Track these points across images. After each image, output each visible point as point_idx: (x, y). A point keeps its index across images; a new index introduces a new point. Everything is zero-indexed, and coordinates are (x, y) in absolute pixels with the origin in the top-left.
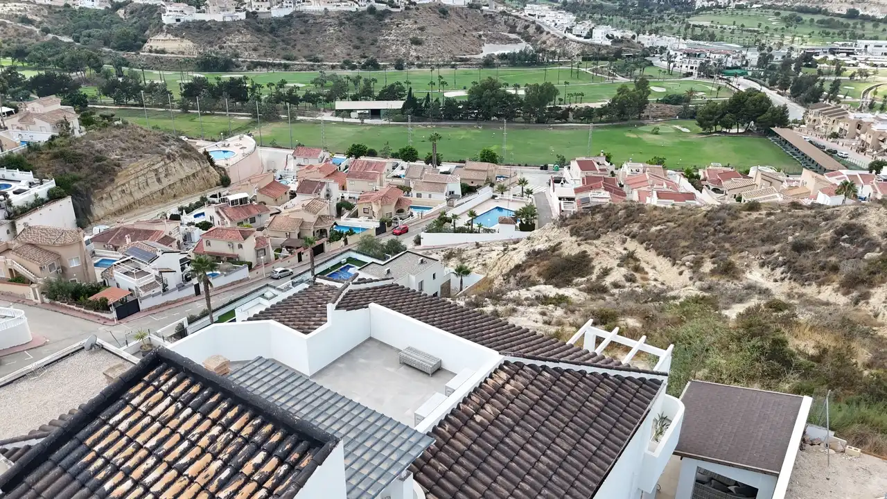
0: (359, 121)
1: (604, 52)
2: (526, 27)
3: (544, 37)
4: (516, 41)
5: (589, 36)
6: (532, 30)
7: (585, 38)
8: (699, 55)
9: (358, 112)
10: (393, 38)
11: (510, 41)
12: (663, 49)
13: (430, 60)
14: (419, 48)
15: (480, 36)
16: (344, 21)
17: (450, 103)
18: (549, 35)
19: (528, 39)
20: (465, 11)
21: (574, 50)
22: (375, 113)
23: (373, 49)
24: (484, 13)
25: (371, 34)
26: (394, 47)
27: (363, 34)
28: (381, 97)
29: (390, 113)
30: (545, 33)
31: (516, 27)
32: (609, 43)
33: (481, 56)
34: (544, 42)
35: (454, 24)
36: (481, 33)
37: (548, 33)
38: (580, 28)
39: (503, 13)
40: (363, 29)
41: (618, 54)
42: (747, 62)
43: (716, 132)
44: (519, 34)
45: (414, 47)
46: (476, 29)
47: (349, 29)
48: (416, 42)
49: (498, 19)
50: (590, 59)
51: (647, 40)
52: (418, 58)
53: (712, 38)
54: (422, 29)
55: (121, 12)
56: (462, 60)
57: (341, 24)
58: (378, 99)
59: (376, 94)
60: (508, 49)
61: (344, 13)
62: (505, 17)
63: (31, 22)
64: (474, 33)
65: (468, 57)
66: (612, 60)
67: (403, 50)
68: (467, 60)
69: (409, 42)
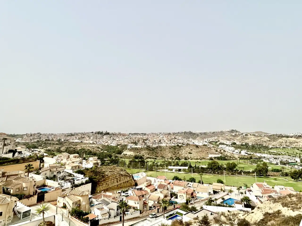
0: (175, 172)
1: (246, 157)
2: (221, 150)
3: (226, 153)
4: (218, 154)
5: (240, 153)
6: (222, 151)
7: (239, 153)
8: (278, 159)
9: (175, 169)
10: (184, 152)
11: (216, 154)
12: (264, 157)
13: (194, 158)
14: (191, 155)
15: (208, 153)
16: (171, 148)
17: (202, 168)
18: (228, 152)
19: (221, 153)
20: (203, 146)
21: (237, 156)
22: (180, 170)
23: (178, 155)
24: (208, 147)
25: (177, 151)
26: (184, 154)
27: (176, 151)
28: (181, 166)
29: (184, 170)
30: (226, 152)
31: (217, 150)
32: (247, 155)
33: (209, 157)
34: (227, 154)
35: (200, 149)
36: (208, 152)
37: (227, 152)
38: (236, 151)
39: (213, 147)
40: (176, 150)
41: (251, 158)
42: (296, 161)
43: (299, 181)
44: (219, 152)
45: (189, 154)
46: (206, 151)
47: (172, 150)
48: (190, 153)
49: (212, 148)
50: (242, 159)
51: (259, 155)
52: (191, 157)
53: (279, 155)
54: (192, 150)
55: (119, 146)
56: (203, 158)
57: (170, 149)
58: (180, 166)
59: (180, 165)
60: (216, 156)
61: (171, 146)
62: (214, 148)
63: (99, 148)
64: (206, 152)
65: (205, 157)
66: (249, 159)
67: (186, 155)
68: (205, 158)
69: (188, 153)
